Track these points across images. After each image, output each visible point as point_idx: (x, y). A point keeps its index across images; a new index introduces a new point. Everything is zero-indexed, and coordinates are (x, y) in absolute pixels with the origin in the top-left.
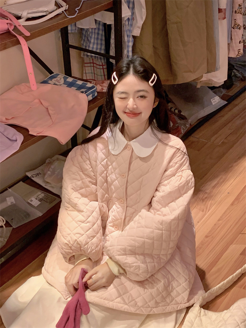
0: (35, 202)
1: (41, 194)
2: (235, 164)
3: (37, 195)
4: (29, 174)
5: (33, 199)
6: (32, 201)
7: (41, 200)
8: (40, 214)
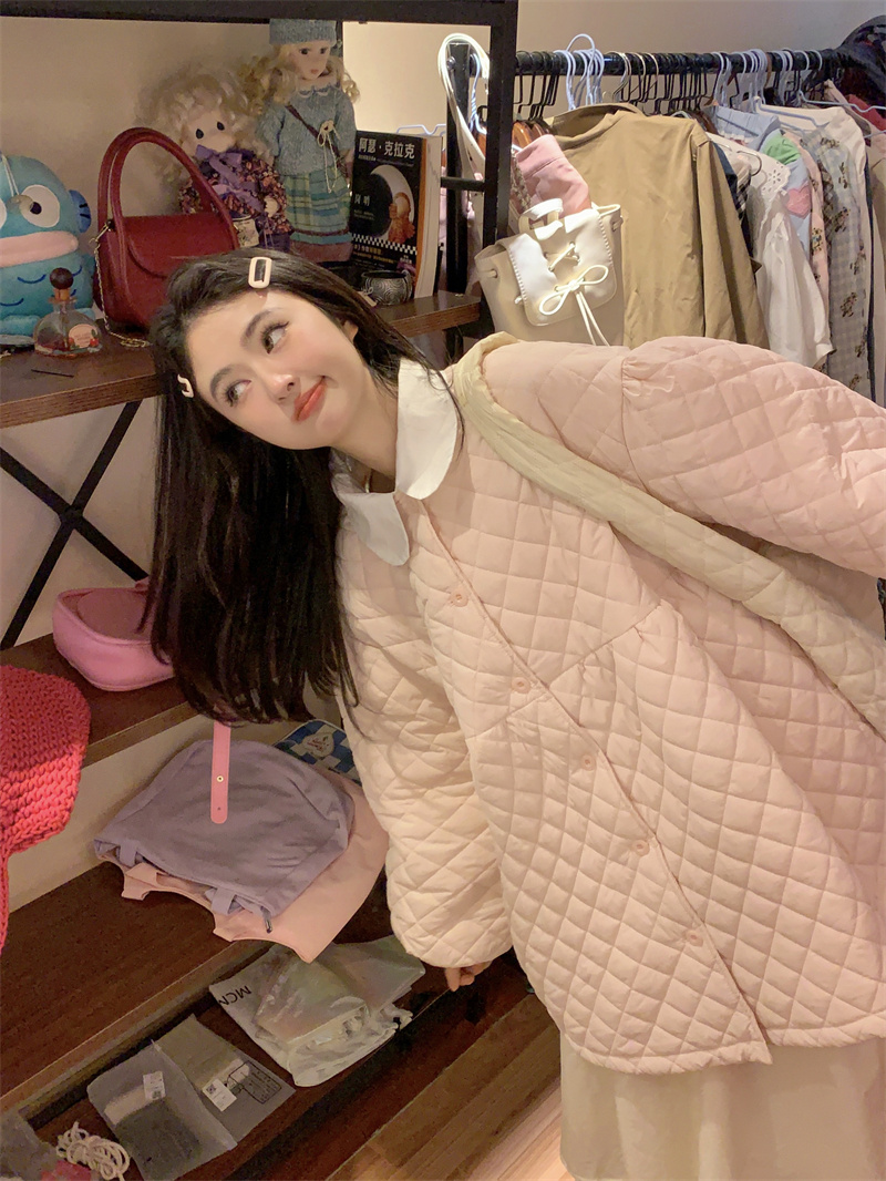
0: (222, 1096)
1: (239, 1068)
3: (228, 1069)
4: (218, 992)
5: (217, 1083)
6: (212, 1089)
7: (237, 1090)
8: (229, 1143)
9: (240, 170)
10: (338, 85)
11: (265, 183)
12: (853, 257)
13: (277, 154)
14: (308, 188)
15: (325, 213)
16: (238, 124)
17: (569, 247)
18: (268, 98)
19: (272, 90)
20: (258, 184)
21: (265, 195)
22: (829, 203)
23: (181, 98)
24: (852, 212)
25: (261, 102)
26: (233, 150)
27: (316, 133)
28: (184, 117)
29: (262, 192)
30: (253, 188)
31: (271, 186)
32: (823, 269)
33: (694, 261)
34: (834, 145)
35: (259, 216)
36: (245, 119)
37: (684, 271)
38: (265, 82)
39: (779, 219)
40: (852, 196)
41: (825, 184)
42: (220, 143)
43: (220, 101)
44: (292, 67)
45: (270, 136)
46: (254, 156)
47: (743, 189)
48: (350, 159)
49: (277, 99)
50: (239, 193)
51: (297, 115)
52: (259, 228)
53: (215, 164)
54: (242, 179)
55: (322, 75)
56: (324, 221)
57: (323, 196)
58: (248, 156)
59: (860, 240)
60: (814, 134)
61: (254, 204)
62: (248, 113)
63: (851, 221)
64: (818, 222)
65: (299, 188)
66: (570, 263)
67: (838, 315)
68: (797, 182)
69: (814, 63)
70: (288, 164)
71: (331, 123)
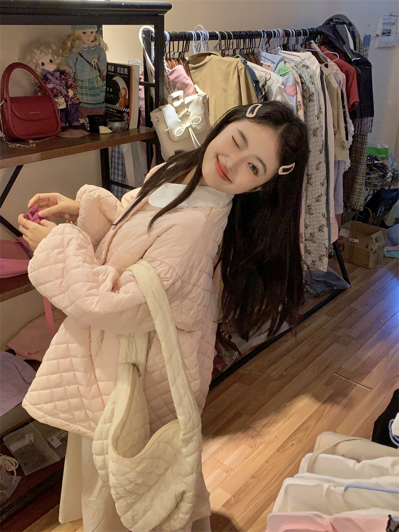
0: (56, 442)
2: (288, 404)
3: (59, 433)
5: (55, 438)
6: (52, 440)
9: (59, 78)
10: (99, 45)
11: (69, 83)
12: (316, 112)
13: (74, 71)
14: (87, 85)
15: (93, 95)
16: (58, 60)
17: (186, 109)
18: (70, 50)
19: (72, 47)
20: (66, 84)
21: (69, 88)
22: (305, 91)
23: (35, 51)
24: (316, 94)
25: (68, 51)
26: (56, 70)
27: (90, 64)
28: (37, 57)
29: (68, 87)
30: (64, 85)
31: (71, 84)
34: (307, 67)
35: (66, 97)
36: (61, 58)
38: (69, 44)
40: (315, 87)
41: (303, 83)
42: (51, 68)
43: (51, 51)
44: (79, 38)
45: (72, 65)
46: (65, 73)
47: (263, 86)
48: (105, 74)
49: (74, 50)
50: (58, 87)
51: (82, 57)
52: (66, 101)
53: (49, 76)
54: (60, 82)
55: (93, 41)
56: (94, 98)
57: (94, 88)
58: (62, 73)
59: (320, 106)
60: (301, 62)
61: (64, 92)
62: (63, 56)
63: (315, 98)
64: (300, 98)
65: (84, 85)
66: (186, 116)
68: (290, 82)
69: (305, 33)
70: (79, 76)
71: (96, 60)
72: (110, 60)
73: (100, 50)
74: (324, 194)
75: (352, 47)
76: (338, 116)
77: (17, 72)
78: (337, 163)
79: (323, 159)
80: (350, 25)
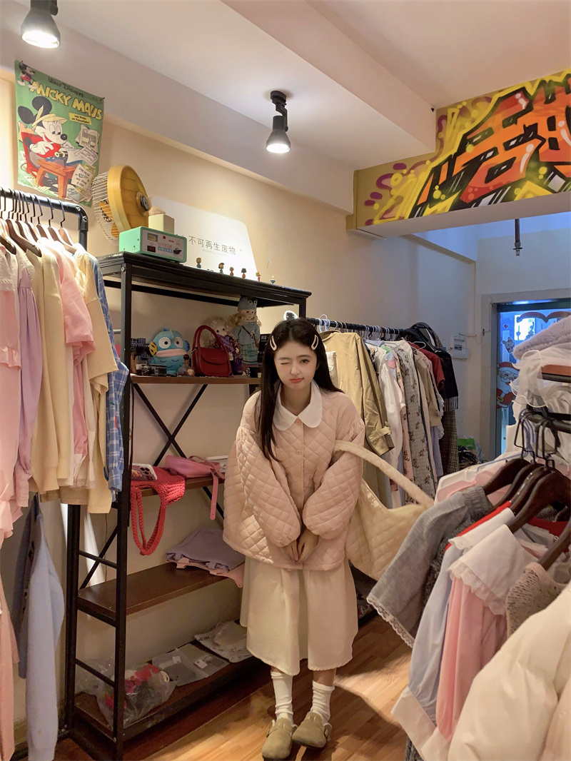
0: (202, 664)
1: (209, 657)
3: (205, 656)
4: (198, 638)
5: (200, 660)
6: (198, 662)
7: (208, 662)
8: (207, 675)
10: (256, 322)
11: (235, 345)
12: (412, 383)
13: (238, 339)
14: (246, 349)
15: (251, 356)
16: (229, 329)
18: (236, 324)
19: (238, 322)
22: (402, 366)
23: (214, 322)
24: (410, 370)
26: (227, 336)
27: (249, 334)
28: (214, 326)
29: (235, 347)
30: (232, 346)
31: (237, 346)
32: (402, 384)
33: (359, 371)
34: (402, 350)
35: (234, 353)
36: (231, 328)
37: (356, 374)
38: (236, 320)
39: (384, 365)
40: (410, 365)
41: (400, 360)
42: (223, 334)
43: (224, 324)
44: (244, 316)
45: (237, 334)
47: (373, 356)
48: (258, 342)
49: (239, 324)
50: (228, 347)
51: (244, 329)
52: (234, 356)
53: (222, 339)
54: (229, 343)
55: (252, 319)
56: (250, 358)
57: (251, 351)
58: (231, 338)
59: (414, 378)
60: (396, 348)
61: (232, 349)
63: (410, 373)
64: (399, 370)
65: (244, 349)
67: (409, 401)
68: (391, 358)
69: (397, 332)
70: (241, 342)
71: (253, 331)
72: (262, 332)
73: (256, 325)
74: (425, 449)
75: (434, 345)
76: (429, 390)
77: (205, 332)
78: (433, 428)
79: (421, 421)
80: (430, 329)
